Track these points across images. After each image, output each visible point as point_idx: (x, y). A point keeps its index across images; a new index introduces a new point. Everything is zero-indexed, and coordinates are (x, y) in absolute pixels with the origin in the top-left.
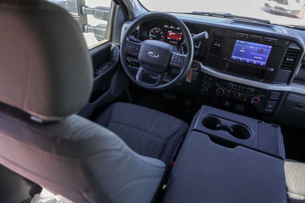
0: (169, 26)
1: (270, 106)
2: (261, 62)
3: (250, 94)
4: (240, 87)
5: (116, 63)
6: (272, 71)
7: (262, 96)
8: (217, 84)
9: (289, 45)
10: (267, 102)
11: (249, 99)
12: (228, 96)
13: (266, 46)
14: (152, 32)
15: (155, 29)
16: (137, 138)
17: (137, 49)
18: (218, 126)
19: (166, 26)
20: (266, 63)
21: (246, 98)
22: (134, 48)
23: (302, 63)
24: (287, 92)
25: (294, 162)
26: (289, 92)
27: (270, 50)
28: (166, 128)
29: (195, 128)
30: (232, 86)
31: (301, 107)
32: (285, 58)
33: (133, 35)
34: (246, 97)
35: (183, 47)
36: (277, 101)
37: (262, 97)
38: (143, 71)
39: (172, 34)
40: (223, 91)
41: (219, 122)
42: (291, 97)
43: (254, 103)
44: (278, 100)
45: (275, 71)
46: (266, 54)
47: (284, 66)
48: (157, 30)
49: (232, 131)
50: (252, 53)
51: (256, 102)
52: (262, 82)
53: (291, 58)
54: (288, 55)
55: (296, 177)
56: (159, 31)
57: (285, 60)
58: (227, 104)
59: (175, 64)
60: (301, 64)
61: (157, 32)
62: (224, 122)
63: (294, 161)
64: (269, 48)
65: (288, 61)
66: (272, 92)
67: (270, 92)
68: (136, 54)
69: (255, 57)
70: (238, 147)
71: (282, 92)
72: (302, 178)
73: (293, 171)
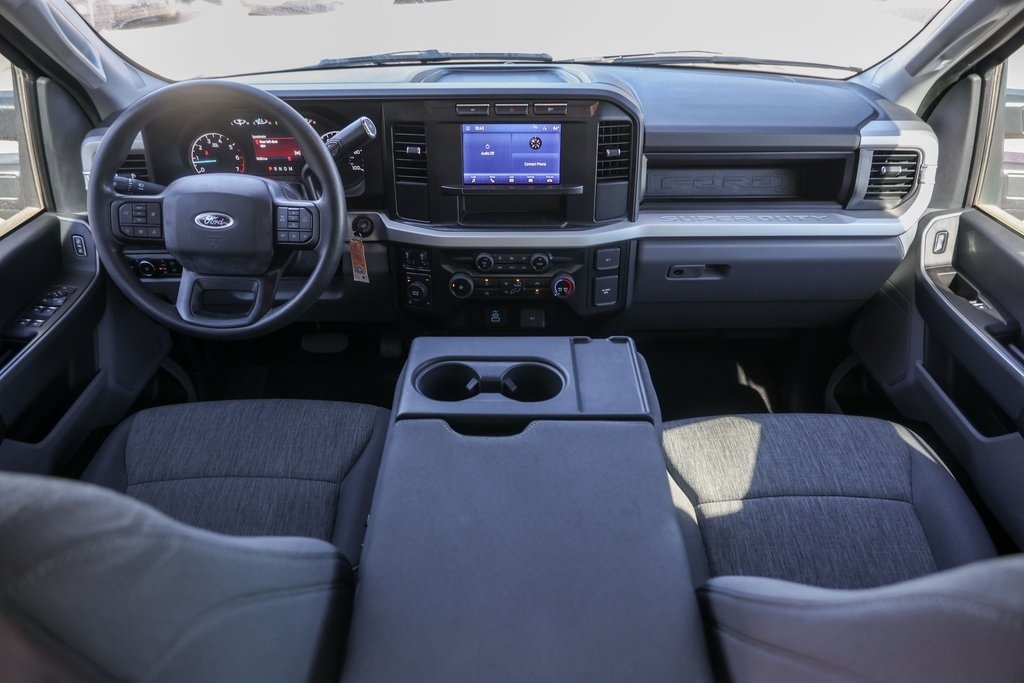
0: (251, 119)
1: (606, 291)
2: (547, 175)
3: (544, 272)
4: (512, 258)
5: (94, 280)
6: (581, 192)
7: (577, 267)
8: (445, 267)
9: (598, 112)
10: (594, 280)
11: (547, 286)
12: (487, 293)
13: (545, 127)
14: (196, 148)
15: (204, 139)
16: (239, 505)
17: (153, 214)
18: (471, 386)
19: (239, 121)
20: (558, 175)
21: (537, 287)
22: (139, 214)
23: (647, 156)
24: (635, 242)
25: (698, 421)
26: (639, 241)
27: (557, 138)
28: (328, 443)
29: (402, 411)
30: (489, 262)
31: (680, 272)
32: (602, 149)
33: (131, 172)
34: (537, 283)
35: (309, 178)
36: (618, 271)
37: (578, 271)
38: (196, 283)
39: (266, 144)
40: (471, 283)
41: (472, 373)
42: (649, 253)
43: (563, 293)
44: (619, 268)
45: (588, 190)
46: (551, 149)
47: (606, 173)
48: (215, 140)
49: (513, 388)
50: (515, 155)
51: (565, 289)
52: (567, 229)
53: (615, 147)
54: (607, 139)
55: (710, 459)
56: (220, 141)
57: (603, 156)
58: (495, 317)
59: (294, 236)
60: (644, 157)
61: (215, 145)
62: (484, 370)
63: (698, 419)
64: (554, 132)
65: (612, 158)
66: (599, 251)
67: (594, 251)
68: (154, 232)
69: (528, 164)
70: (534, 425)
71: (623, 246)
72: (725, 457)
73: (700, 445)
